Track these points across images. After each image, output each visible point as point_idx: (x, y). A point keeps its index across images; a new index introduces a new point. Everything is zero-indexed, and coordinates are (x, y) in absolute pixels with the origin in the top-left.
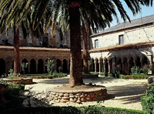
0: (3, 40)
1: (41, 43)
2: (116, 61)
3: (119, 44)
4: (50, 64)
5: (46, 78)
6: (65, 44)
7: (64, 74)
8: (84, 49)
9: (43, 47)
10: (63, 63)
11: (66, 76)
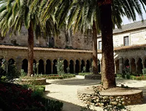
0: (12, 41)
1: (48, 43)
2: (123, 63)
3: (124, 45)
4: (60, 65)
5: (56, 78)
6: (71, 45)
7: (72, 75)
8: (94, 50)
9: (49, 47)
10: (69, 63)
11: (74, 76)
